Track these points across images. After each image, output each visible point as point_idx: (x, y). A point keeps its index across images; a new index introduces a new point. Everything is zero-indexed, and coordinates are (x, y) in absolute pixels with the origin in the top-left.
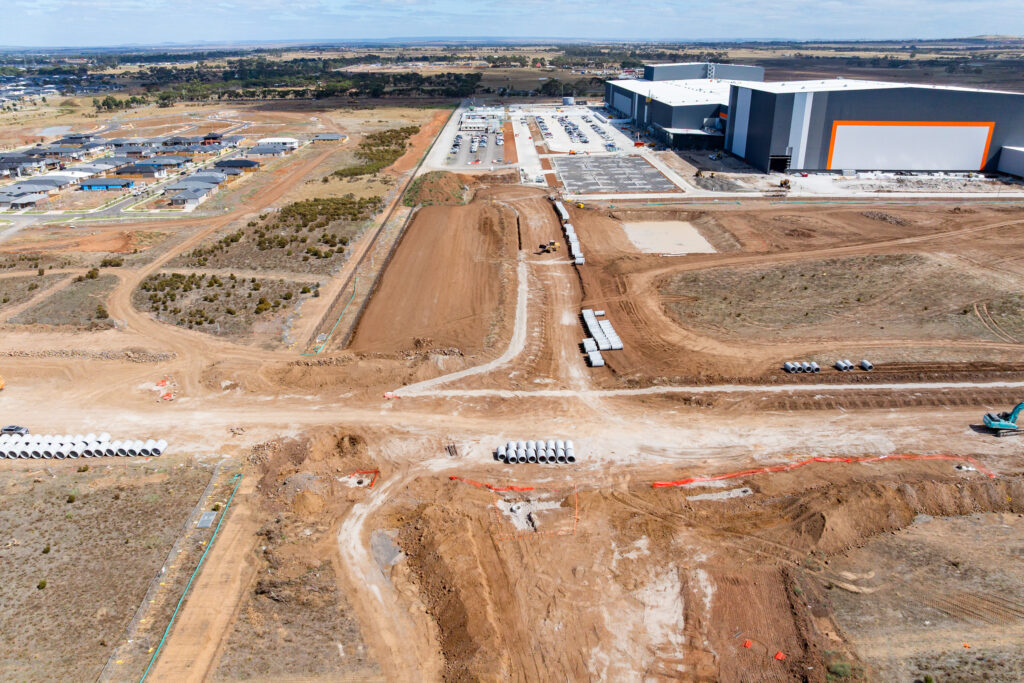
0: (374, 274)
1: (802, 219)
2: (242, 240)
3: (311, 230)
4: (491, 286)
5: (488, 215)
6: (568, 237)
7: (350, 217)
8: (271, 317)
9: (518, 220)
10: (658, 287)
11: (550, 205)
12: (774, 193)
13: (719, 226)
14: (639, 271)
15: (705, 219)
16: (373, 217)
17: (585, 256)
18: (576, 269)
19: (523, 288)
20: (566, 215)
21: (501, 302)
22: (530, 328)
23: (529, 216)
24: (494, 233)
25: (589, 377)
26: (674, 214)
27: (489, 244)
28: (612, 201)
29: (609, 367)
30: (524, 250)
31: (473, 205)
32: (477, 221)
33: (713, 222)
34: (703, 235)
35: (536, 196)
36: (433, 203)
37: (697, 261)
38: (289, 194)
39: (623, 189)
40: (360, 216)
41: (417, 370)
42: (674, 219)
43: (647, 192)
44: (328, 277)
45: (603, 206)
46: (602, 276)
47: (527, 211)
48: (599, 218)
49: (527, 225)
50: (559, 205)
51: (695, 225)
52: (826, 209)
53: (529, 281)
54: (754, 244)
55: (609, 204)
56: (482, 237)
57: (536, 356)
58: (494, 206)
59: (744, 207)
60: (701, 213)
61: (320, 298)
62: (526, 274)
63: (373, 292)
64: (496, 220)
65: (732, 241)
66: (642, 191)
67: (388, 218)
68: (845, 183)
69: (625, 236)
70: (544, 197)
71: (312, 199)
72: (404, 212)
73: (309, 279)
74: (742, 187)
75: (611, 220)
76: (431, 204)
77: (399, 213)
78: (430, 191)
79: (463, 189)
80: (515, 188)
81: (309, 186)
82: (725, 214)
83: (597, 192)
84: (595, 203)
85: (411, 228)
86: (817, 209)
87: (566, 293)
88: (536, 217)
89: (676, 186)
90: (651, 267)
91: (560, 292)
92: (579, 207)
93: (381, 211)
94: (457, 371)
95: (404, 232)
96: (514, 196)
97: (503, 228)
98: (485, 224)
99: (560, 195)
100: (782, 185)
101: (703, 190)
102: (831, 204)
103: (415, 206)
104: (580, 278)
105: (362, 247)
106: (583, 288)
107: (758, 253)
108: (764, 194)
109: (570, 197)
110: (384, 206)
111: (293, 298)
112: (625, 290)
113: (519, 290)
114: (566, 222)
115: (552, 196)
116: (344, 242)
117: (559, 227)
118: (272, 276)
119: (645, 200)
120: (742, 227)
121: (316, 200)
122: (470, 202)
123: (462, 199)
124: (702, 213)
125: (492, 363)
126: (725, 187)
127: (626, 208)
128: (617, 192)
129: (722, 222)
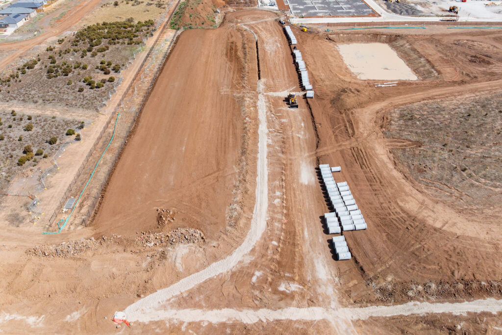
0: (135, 109)
1: (475, 43)
2: (36, 67)
3: (93, 56)
4: (235, 127)
5: (234, 39)
6: (297, 63)
7: (127, 41)
8: (30, 172)
9: (257, 43)
10: (381, 127)
11: (281, 29)
12: (448, 18)
13: (414, 50)
14: (361, 105)
15: (401, 42)
16: (145, 41)
17: (314, 89)
18: (307, 103)
19: (263, 129)
20: (294, 41)
21: (243, 153)
22: (272, 190)
23: (265, 40)
24: (238, 58)
25: (337, 279)
26: (375, 37)
27: (234, 73)
28: (328, 25)
29: (356, 262)
30: (263, 80)
31: (222, 29)
32: (225, 46)
33: (407, 46)
34: (402, 57)
35: (270, 19)
36: (193, 26)
37: (407, 92)
38: (86, 17)
39: (334, 13)
40: (135, 39)
41: (153, 276)
42: (376, 41)
43: (352, 16)
44: (95, 113)
45: (322, 30)
46: (331, 111)
47: (264, 34)
48: (319, 41)
49: (264, 50)
50: (288, 29)
51: (393, 47)
52: (491, 33)
53: (268, 121)
54: (449, 73)
55: (326, 28)
56: (229, 63)
57: (279, 240)
58: (239, 30)
59: (428, 31)
60: (396, 36)
61: (82, 141)
62: (265, 111)
63: (131, 134)
64: (239, 45)
65: (428, 67)
66: (348, 15)
67: (156, 41)
68: (496, 9)
69: (340, 58)
70: (276, 20)
71: (101, 23)
72: (171, 34)
73: (77, 115)
74: (421, 12)
75: (328, 42)
76: (190, 28)
77: (165, 37)
78: (191, 16)
79: (216, 12)
80: (254, 12)
81: (103, 9)
82: (417, 38)
83: (315, 15)
84: (315, 27)
85: (173, 53)
86: (484, 34)
88: (271, 41)
89: (373, 11)
90: (371, 100)
92: (303, 31)
93: (152, 35)
94: (197, 271)
95: (167, 57)
96: (254, 19)
97: (245, 54)
98: (232, 49)
99: (288, 18)
100: (450, 10)
101: (394, 14)
102: (492, 29)
103: (178, 29)
104: (312, 115)
105: (131, 73)
106: (315, 129)
107: (454, 83)
108: (441, 18)
109: (295, 21)
110: (155, 30)
111: (58, 142)
112: (354, 133)
113: (259, 132)
114: (295, 48)
115: (282, 19)
116: (116, 70)
117: (290, 53)
118: (49, 111)
119: (353, 24)
120: (431, 51)
121: (104, 24)
122: (220, 26)
123: (214, 22)
124: (398, 37)
125: (234, 255)
126: (410, 11)
127: (339, 31)
128: (330, 16)
129: (415, 47)
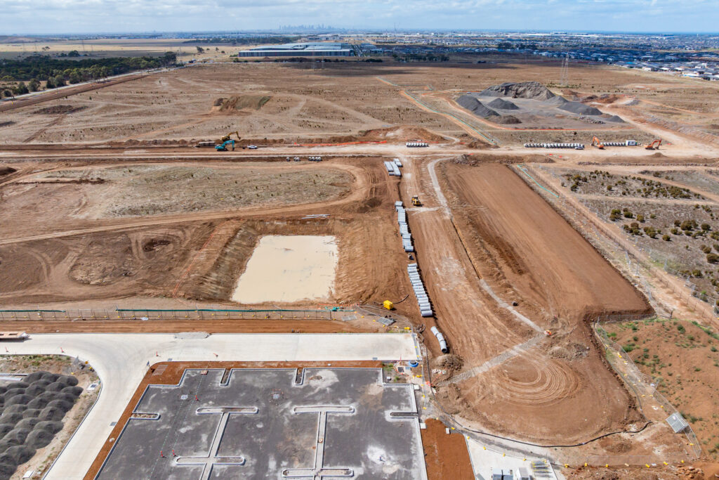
10: (349, 191)
17: (395, 208)
19: (437, 188)
46: (384, 197)
87: (409, 187)
91: (413, 188)
112: (372, 189)
